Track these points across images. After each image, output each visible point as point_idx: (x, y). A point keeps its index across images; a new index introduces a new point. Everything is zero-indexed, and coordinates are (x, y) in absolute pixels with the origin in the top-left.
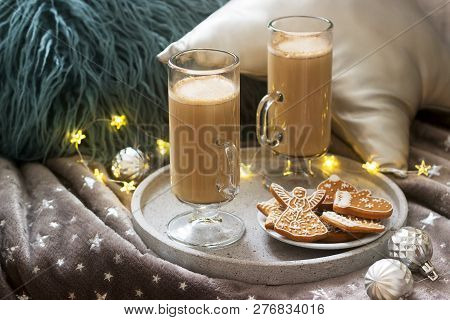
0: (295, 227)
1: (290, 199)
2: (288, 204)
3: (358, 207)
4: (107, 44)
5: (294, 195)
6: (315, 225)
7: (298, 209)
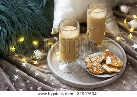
0: (94, 70)
1: (94, 60)
2: (93, 62)
3: (112, 64)
4: (15, 18)
5: (95, 59)
6: (100, 70)
7: (96, 64)
